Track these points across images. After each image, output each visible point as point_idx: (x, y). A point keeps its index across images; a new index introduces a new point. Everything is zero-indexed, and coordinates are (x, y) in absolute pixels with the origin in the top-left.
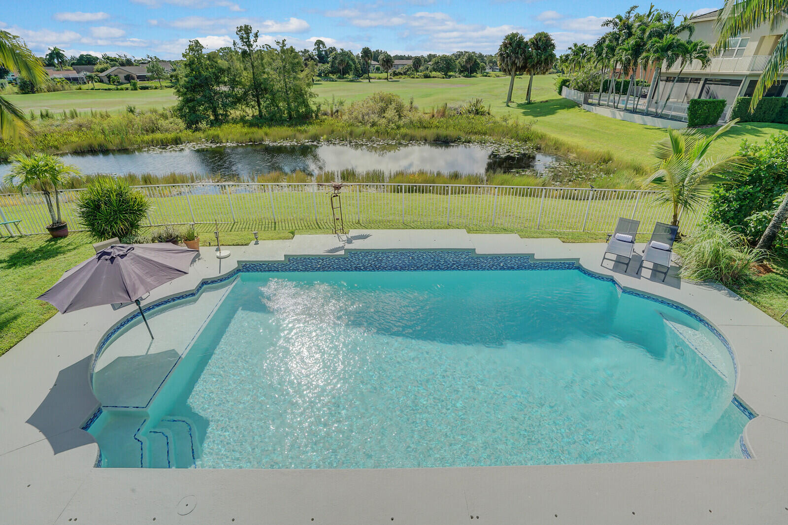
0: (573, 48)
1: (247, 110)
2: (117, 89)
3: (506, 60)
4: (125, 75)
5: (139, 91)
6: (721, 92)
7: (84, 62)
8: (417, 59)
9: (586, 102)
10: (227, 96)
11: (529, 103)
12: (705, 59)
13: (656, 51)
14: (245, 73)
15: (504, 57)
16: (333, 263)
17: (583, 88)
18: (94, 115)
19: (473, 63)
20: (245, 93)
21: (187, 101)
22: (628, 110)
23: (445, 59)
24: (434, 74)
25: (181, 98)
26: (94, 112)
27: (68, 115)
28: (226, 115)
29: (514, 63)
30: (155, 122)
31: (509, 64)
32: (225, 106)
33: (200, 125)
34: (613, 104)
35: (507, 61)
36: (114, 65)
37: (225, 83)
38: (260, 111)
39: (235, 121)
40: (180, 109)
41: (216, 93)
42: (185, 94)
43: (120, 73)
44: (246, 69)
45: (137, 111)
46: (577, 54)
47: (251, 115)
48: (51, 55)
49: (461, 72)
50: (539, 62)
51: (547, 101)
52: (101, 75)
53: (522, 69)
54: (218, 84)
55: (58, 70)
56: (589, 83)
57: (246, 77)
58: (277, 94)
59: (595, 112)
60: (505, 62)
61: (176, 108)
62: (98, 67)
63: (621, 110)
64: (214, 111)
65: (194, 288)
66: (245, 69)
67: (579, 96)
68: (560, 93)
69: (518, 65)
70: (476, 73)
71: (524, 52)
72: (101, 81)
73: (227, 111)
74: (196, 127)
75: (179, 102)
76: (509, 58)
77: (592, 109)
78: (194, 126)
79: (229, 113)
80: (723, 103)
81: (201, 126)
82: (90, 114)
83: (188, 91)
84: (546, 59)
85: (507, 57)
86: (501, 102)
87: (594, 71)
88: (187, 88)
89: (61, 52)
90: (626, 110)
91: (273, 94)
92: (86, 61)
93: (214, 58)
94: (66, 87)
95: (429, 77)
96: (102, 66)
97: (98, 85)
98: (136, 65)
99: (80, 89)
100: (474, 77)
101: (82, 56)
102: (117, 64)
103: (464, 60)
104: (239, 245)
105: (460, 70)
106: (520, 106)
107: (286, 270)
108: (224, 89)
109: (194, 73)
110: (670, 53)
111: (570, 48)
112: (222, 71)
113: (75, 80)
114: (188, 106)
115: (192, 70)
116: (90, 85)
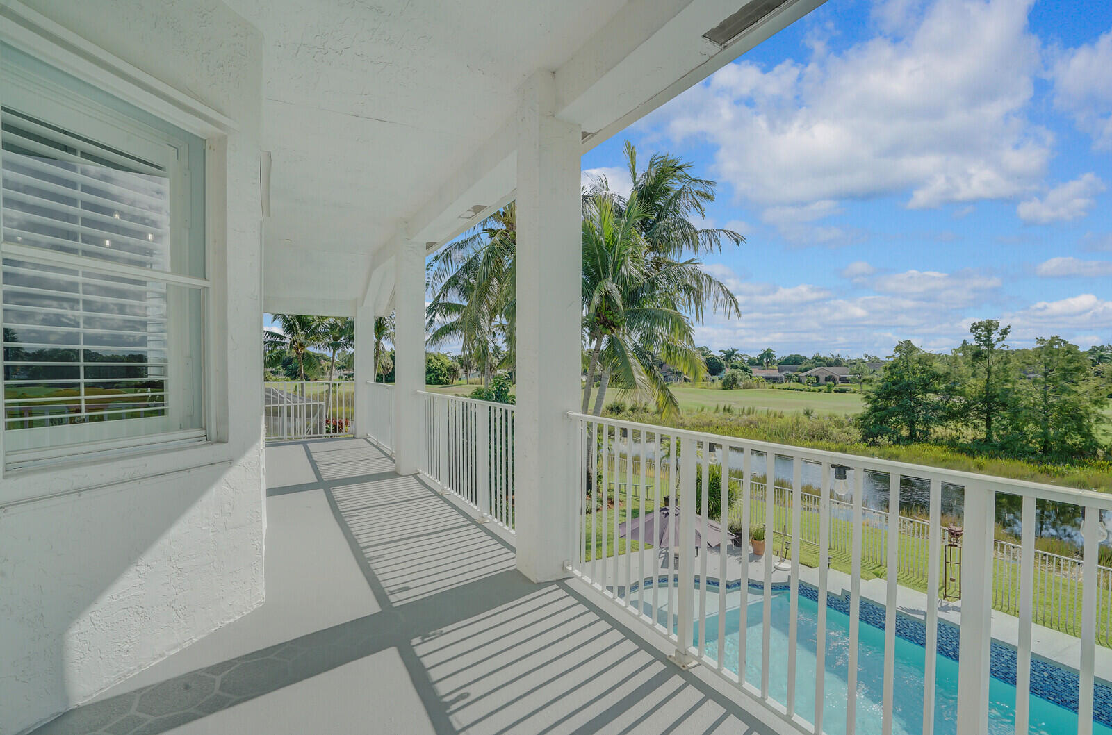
1: (964, 429)
2: (809, 391)
4: (826, 376)
5: (833, 393)
7: (790, 362)
10: (935, 407)
14: (972, 381)
16: (905, 626)
18: (768, 414)
20: (967, 408)
21: (875, 409)
25: (869, 406)
26: (770, 411)
27: (746, 411)
28: (927, 433)
30: (825, 428)
32: (927, 421)
33: (879, 439)
36: (820, 365)
37: (936, 392)
38: (989, 433)
39: (937, 442)
40: (864, 418)
41: (918, 403)
42: (875, 401)
43: (822, 373)
44: (976, 375)
45: (814, 414)
47: (971, 437)
48: (762, 357)
52: (802, 374)
54: (926, 391)
55: (764, 369)
57: (974, 386)
58: (1024, 412)
61: (860, 416)
62: (803, 366)
64: (911, 425)
65: (731, 580)
66: (974, 375)
72: (799, 381)
73: (929, 427)
74: (874, 441)
75: (866, 410)
78: (871, 439)
79: (932, 431)
81: (880, 441)
82: (765, 413)
83: (879, 398)
88: (879, 395)
89: (772, 352)
91: (1016, 412)
92: (795, 361)
93: (926, 361)
94: (761, 385)
96: (806, 366)
97: (794, 385)
98: (845, 366)
99: (773, 388)
101: (791, 356)
102: (824, 364)
104: (807, 566)
107: (840, 610)
108: (933, 398)
109: (895, 377)
112: (936, 376)
113: (775, 380)
114: (875, 416)
115: (892, 374)
116: (786, 385)
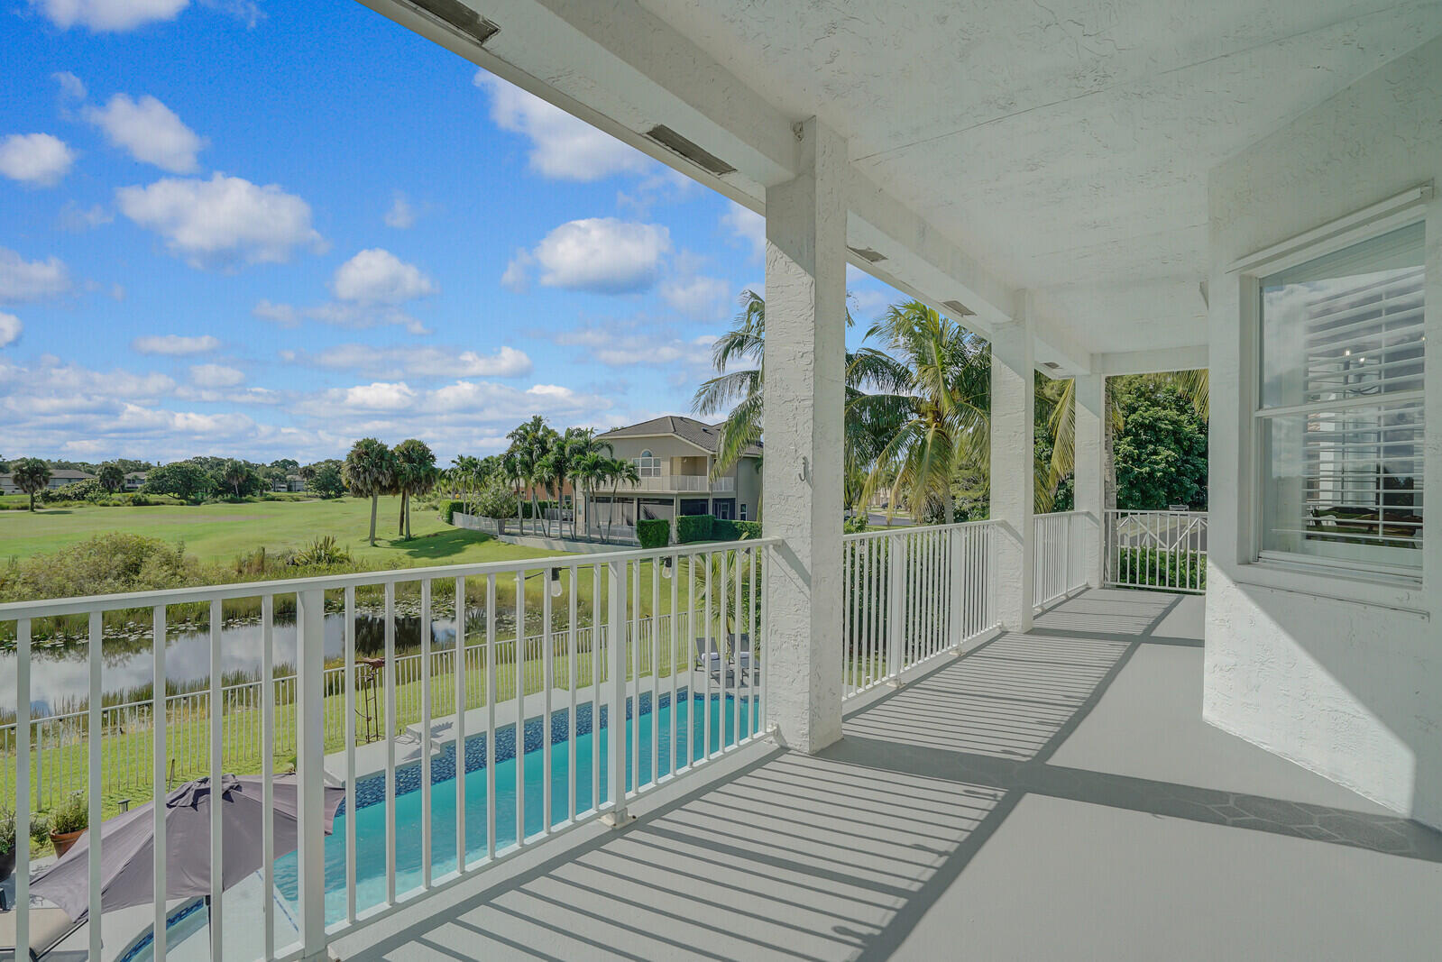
0: (458, 461)
3: (362, 476)
6: (660, 512)
8: (112, 468)
9: (502, 532)
11: (409, 538)
12: (633, 477)
13: (584, 469)
15: (358, 472)
17: (494, 514)
19: (244, 477)
22: (564, 538)
23: (177, 470)
24: (153, 498)
29: (376, 482)
31: (369, 481)
34: (542, 532)
35: (365, 478)
46: (467, 470)
49: (216, 493)
50: (418, 480)
51: (436, 535)
53: (392, 489)
56: (502, 507)
59: (520, 544)
60: (362, 479)
63: (555, 538)
67: (491, 525)
68: (450, 521)
69: (383, 484)
70: (252, 494)
71: (391, 465)
76: (367, 474)
77: (516, 540)
80: (666, 524)
84: (427, 476)
85: (364, 472)
86: (358, 539)
87: (503, 491)
90: (563, 538)
95: (147, 503)
100: (247, 501)
103: (224, 473)
105: (216, 489)
106: (394, 544)
110: (599, 471)
111: (453, 462)
